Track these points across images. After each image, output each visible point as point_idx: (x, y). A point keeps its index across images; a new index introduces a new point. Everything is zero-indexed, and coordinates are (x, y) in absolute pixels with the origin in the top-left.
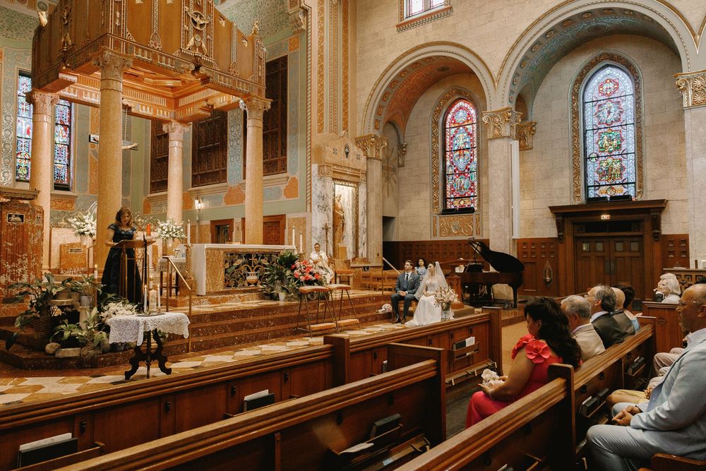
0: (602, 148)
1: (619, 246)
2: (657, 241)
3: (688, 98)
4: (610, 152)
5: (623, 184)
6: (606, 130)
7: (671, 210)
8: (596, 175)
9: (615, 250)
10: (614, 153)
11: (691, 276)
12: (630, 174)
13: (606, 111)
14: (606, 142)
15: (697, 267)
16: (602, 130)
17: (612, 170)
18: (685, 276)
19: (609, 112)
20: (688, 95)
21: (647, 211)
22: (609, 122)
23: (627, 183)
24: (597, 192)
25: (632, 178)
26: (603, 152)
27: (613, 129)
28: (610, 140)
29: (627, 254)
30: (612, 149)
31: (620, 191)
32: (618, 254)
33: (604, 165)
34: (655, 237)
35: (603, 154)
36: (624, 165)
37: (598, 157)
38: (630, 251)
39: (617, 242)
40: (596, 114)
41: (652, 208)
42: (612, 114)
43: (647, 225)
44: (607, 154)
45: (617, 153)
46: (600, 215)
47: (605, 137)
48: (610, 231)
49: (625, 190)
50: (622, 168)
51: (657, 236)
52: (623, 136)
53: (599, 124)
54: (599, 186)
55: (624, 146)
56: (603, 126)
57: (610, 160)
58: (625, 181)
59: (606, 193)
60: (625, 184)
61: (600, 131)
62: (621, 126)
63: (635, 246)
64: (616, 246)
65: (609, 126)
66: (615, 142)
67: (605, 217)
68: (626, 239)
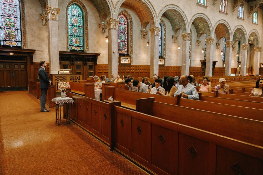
0: (6, 25)
1: (16, 66)
2: (32, 65)
3: (50, 16)
4: (10, 27)
5: (16, 41)
6: (8, 17)
7: (36, 54)
8: (4, 35)
9: (15, 68)
10: (12, 28)
11: (60, 76)
12: (19, 37)
13: (8, 9)
14: (8, 23)
15: (58, 73)
16: (6, 17)
17: (11, 35)
18: (59, 76)
19: (9, 10)
20: (50, 15)
21: (29, 53)
22: (9, 14)
23: (18, 41)
24: (5, 43)
25: (20, 40)
26: (7, 26)
27: (11, 18)
28: (10, 22)
29: (20, 69)
30: (11, 26)
31: (15, 44)
32: (15, 69)
33: (8, 32)
34: (31, 63)
35: (7, 27)
36: (16, 34)
37: (5, 28)
38: (21, 68)
39: (16, 64)
40: (3, 9)
41: (31, 52)
42: (10, 11)
43: (28, 59)
44: (8, 28)
45: (13, 28)
46: (9, 53)
47: (8, 20)
48: (13, 60)
49: (17, 44)
50: (15, 35)
51: (32, 63)
52: (15, 22)
53: (5, 14)
54: (6, 41)
55: (16, 26)
56: (6, 15)
57: (10, 30)
58: (17, 40)
59: (9, 44)
60: (17, 41)
61: (5, 17)
62: (15, 17)
63: (22, 66)
64: (15, 66)
65: (9, 16)
66: (12, 24)
67: (11, 54)
68: (19, 63)
